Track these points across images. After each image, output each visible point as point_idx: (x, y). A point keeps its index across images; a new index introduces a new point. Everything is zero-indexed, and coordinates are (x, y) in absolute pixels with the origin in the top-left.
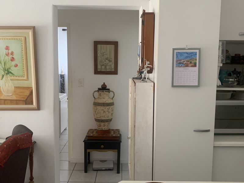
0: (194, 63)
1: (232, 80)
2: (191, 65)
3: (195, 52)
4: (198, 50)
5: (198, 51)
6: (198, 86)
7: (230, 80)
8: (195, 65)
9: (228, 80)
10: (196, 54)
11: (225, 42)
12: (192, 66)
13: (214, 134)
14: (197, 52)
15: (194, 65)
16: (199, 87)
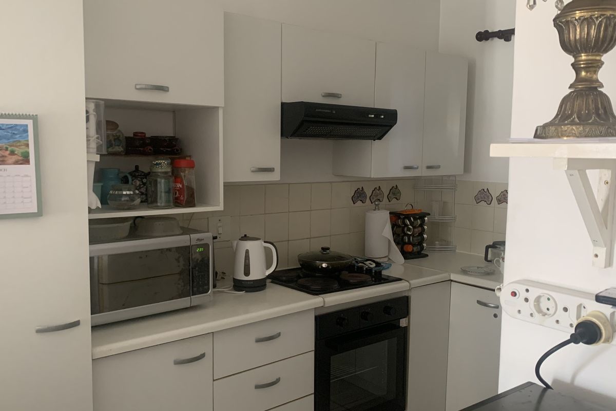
0: (22, 153)
1: (128, 193)
2: (14, 158)
3: (21, 126)
4: (31, 121)
5: (30, 123)
6: (39, 214)
7: (124, 193)
8: (25, 160)
9: (120, 192)
10: (26, 131)
11: (102, 102)
12: (16, 163)
13: (92, 327)
14: (27, 126)
15: (23, 160)
16: (41, 215)
